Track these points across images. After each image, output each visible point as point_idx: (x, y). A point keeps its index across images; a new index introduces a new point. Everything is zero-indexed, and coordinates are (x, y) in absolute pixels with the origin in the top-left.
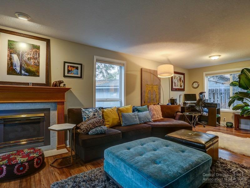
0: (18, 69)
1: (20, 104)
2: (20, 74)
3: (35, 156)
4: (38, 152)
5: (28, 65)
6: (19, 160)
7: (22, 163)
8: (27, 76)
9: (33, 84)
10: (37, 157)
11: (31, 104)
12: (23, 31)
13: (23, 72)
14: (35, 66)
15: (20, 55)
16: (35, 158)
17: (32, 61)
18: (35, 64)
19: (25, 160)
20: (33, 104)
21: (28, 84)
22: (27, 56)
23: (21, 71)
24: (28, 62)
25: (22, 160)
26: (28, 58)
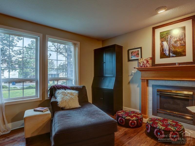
0: (167, 53)
1: (170, 81)
2: (169, 56)
3: (172, 130)
4: (177, 127)
5: (175, 47)
6: (159, 126)
7: (160, 129)
8: (175, 57)
9: (179, 64)
10: (174, 131)
11: (179, 82)
12: (172, 19)
13: (171, 54)
14: (182, 47)
15: (169, 41)
16: (171, 131)
17: (178, 42)
18: (181, 45)
19: (163, 129)
20: (182, 82)
21: (175, 64)
22: (173, 40)
23: (169, 54)
24: (175, 45)
25: (161, 127)
26: (175, 42)
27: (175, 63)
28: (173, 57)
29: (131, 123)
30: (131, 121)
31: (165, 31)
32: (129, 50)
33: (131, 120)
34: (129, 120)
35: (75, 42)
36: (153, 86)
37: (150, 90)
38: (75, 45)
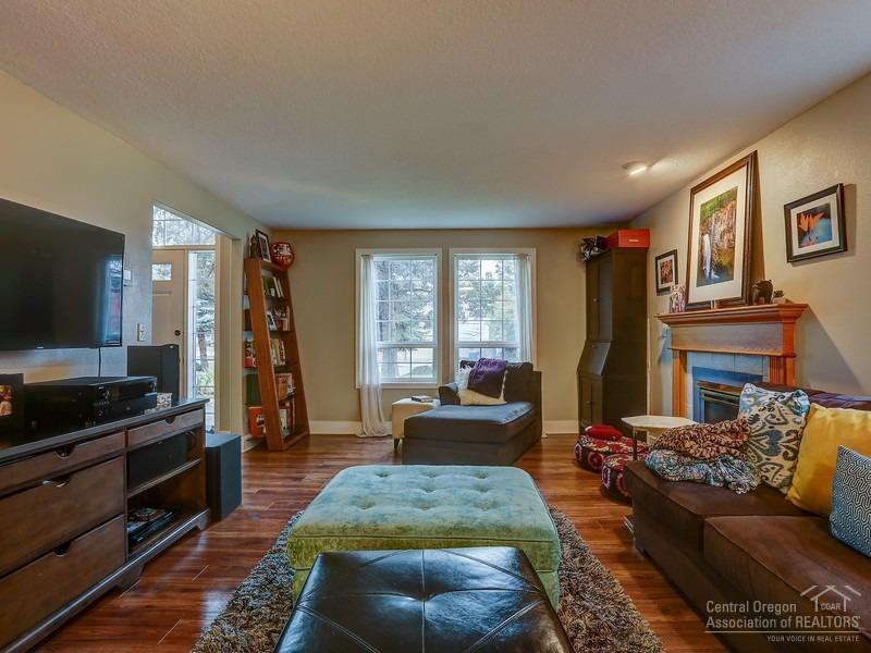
14: (729, 251)
17: (726, 237)
18: (729, 244)
27: (709, 303)
28: (716, 281)
29: (593, 457)
30: (591, 453)
31: (708, 202)
32: (657, 259)
33: (593, 451)
34: (589, 450)
35: (524, 250)
36: (696, 371)
37: (689, 379)
38: (522, 257)
